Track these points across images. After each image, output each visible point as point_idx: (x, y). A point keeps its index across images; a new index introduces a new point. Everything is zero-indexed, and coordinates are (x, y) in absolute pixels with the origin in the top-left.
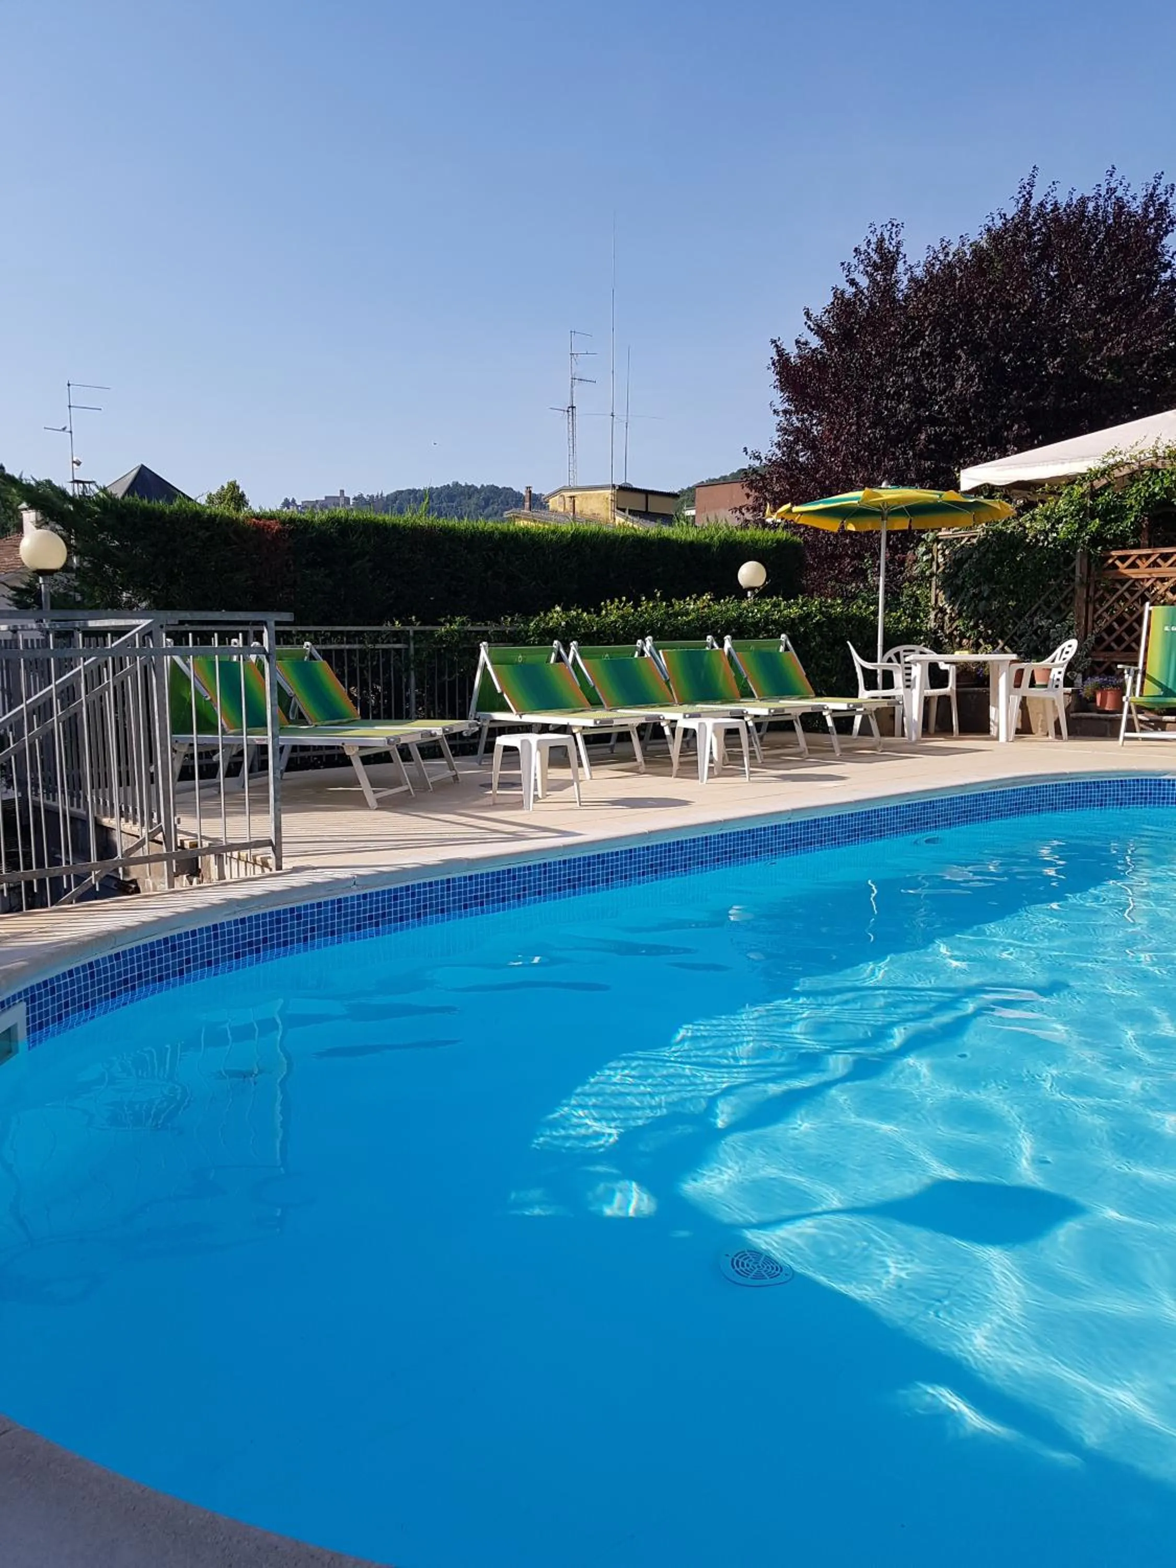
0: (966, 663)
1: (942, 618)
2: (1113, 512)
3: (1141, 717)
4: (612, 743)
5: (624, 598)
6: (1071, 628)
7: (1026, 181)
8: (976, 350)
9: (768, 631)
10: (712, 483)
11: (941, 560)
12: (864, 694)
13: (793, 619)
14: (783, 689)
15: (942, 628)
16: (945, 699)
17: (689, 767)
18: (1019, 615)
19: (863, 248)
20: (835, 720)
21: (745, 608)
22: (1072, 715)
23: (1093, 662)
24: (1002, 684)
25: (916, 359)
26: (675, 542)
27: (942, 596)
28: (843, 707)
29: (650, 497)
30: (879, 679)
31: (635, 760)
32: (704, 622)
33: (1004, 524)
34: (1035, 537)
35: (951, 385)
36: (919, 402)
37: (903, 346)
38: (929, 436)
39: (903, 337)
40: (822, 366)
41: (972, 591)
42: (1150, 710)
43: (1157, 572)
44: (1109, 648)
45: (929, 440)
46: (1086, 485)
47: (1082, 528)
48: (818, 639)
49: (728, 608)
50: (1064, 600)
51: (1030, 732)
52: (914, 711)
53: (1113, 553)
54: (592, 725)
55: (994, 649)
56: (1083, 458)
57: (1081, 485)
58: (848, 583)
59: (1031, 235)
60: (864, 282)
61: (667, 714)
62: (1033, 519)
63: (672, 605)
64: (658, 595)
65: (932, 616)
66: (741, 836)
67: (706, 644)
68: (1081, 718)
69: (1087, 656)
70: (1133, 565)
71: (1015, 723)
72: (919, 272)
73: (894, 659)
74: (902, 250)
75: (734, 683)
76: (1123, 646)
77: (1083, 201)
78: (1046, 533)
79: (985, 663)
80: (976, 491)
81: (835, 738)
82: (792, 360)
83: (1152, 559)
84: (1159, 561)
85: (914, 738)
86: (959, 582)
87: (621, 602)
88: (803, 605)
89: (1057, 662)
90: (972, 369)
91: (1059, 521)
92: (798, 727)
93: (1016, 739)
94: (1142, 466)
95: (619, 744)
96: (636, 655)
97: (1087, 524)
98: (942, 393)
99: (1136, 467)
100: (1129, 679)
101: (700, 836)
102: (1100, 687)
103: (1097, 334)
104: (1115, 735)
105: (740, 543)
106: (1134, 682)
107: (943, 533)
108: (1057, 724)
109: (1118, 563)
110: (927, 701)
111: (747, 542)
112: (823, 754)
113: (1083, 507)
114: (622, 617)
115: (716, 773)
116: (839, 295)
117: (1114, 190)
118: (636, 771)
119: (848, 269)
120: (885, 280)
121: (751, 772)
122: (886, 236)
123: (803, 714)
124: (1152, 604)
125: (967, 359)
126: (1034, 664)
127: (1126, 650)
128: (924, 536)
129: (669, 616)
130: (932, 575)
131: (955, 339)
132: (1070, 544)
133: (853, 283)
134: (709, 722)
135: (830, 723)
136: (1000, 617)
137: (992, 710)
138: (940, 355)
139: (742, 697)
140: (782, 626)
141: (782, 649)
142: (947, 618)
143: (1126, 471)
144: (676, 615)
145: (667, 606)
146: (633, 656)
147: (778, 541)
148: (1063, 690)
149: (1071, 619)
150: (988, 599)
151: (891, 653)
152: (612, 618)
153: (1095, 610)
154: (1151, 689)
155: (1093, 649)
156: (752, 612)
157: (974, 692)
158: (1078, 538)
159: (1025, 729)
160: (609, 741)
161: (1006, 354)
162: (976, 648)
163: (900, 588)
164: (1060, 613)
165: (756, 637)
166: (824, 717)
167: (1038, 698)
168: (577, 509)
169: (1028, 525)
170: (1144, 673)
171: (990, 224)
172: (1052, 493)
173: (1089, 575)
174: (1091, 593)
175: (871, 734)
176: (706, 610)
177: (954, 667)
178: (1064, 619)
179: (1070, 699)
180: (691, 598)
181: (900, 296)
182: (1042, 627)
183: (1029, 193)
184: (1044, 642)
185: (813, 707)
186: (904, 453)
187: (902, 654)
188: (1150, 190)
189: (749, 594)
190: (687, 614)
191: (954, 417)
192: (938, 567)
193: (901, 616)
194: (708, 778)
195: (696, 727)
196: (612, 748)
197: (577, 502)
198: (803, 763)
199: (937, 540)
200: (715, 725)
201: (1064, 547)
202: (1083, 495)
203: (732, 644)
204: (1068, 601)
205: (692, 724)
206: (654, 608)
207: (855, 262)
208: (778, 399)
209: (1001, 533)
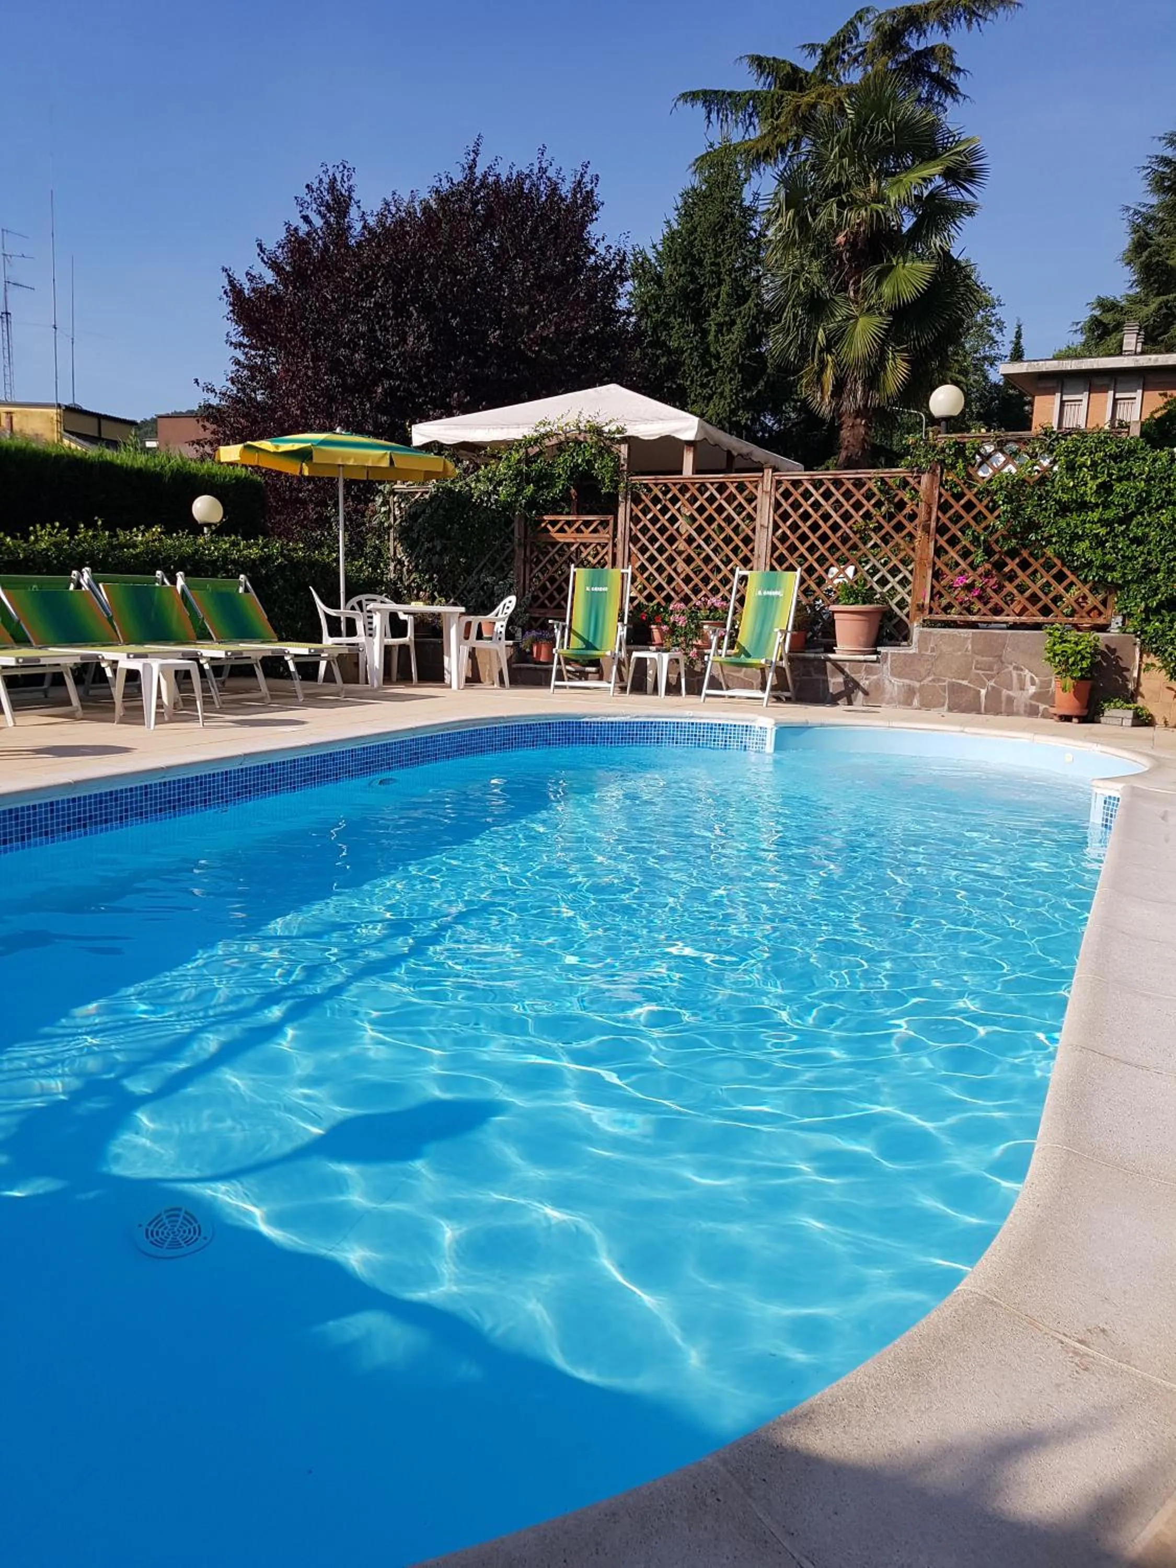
0: (423, 614)
1: (401, 570)
2: (544, 479)
3: (569, 668)
4: (45, 687)
5: (57, 524)
6: (511, 585)
7: (471, 148)
8: (427, 309)
9: (227, 571)
10: (176, 416)
11: (397, 513)
12: (328, 641)
13: (254, 561)
14: (245, 633)
15: (400, 579)
16: (404, 648)
17: (134, 714)
18: (468, 571)
19: (314, 187)
20: (297, 665)
21: (201, 545)
22: (515, 666)
23: (531, 618)
24: (453, 634)
25: (369, 308)
26: (119, 468)
27: (400, 548)
28: (305, 651)
29: (103, 422)
30: (343, 627)
31: (71, 705)
32: (156, 557)
33: (453, 482)
34: (479, 497)
35: (404, 340)
36: (373, 353)
37: (358, 294)
38: (384, 390)
39: (357, 284)
40: (277, 301)
41: (427, 545)
42: (576, 662)
43: (581, 538)
44: (543, 606)
45: (386, 393)
46: (522, 451)
47: (519, 491)
48: (281, 582)
49: (181, 543)
50: (505, 560)
51: (479, 681)
52: (375, 658)
53: (545, 518)
54: (13, 663)
55: (447, 602)
56: (518, 425)
57: (518, 451)
58: (314, 530)
59: (475, 204)
60: (318, 222)
61: (108, 654)
62: (478, 480)
63: (116, 536)
64: (100, 523)
65: (392, 568)
66: (186, 784)
67: (156, 580)
68: (520, 668)
69: (526, 612)
70: (562, 530)
71: (466, 671)
72: (372, 221)
73: (357, 607)
74: (354, 195)
75: (188, 622)
76: (555, 603)
77: (521, 178)
78: (489, 494)
79: (439, 614)
80: (428, 447)
81: (297, 684)
82: (246, 292)
83: (576, 526)
84: (582, 527)
85: (376, 685)
86: (415, 536)
87: (53, 527)
88: (265, 546)
89: (500, 616)
90: (423, 328)
91: (500, 483)
92: (259, 672)
93: (465, 688)
94: (567, 438)
95: (53, 688)
96: (72, 587)
97: (524, 489)
98: (395, 347)
99: (562, 438)
100: (558, 633)
101: (138, 785)
102: (535, 641)
103: (532, 309)
104: (548, 685)
105: (195, 475)
106: (563, 636)
107: (398, 486)
108: (501, 673)
109: (549, 527)
110: (387, 650)
111: (203, 475)
112: (286, 699)
113: (519, 473)
114: (55, 544)
115: (166, 718)
116: (293, 232)
117: (543, 170)
118: (71, 716)
119: (301, 203)
120: (338, 223)
121: (205, 718)
122: (339, 179)
123: (264, 658)
124: (576, 567)
125: (418, 317)
126: (480, 618)
127: (555, 607)
128: (381, 487)
129: (114, 548)
130: (390, 527)
131: (406, 295)
132: (508, 506)
133: (306, 219)
134: (155, 664)
135: (292, 668)
136: (451, 572)
137: (446, 659)
138: (393, 308)
139: (199, 638)
140: (242, 566)
141: (241, 590)
142: (405, 569)
143: (554, 441)
144: (122, 546)
145: (110, 537)
146: (68, 587)
147: (237, 478)
148: (504, 642)
149: (512, 578)
150: (440, 554)
151: (354, 601)
152: (43, 546)
153: (531, 570)
154: (576, 643)
155: (531, 606)
156: (209, 549)
157: (431, 643)
158: (516, 501)
159: (474, 679)
160: (42, 684)
161: (454, 317)
162: (432, 600)
163: (363, 538)
164: (501, 571)
165: (214, 575)
166: (286, 662)
167: (484, 650)
168: (16, 427)
169: (473, 485)
170: (570, 629)
171: (438, 184)
172: (493, 456)
173: (526, 537)
174: (528, 553)
175: (334, 681)
176: (156, 543)
177: (411, 617)
178: (506, 577)
179: (511, 651)
180: (138, 529)
181: (353, 242)
182: (487, 583)
183: (474, 160)
184: (489, 598)
185: (273, 651)
186: (361, 403)
187: (364, 603)
188: (578, 177)
189: (206, 530)
190: (135, 546)
191: (407, 373)
192: (395, 520)
193: (362, 566)
194: (156, 724)
195: (140, 669)
196: (45, 692)
197: (15, 420)
198: (266, 708)
199: (393, 493)
200: (162, 666)
201: (505, 509)
202: (519, 461)
203: (186, 582)
204: (509, 559)
205: (136, 665)
206: (94, 537)
207: (308, 199)
208: (233, 329)
209: (450, 491)
